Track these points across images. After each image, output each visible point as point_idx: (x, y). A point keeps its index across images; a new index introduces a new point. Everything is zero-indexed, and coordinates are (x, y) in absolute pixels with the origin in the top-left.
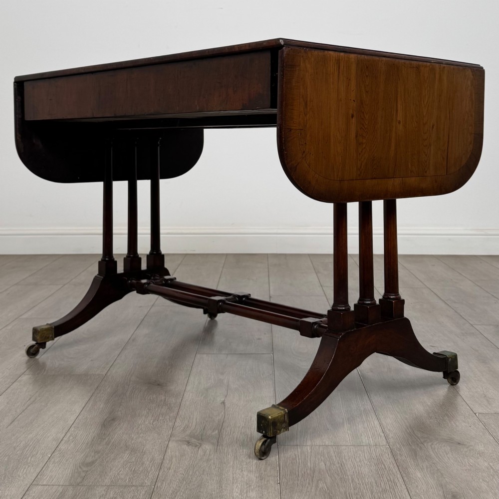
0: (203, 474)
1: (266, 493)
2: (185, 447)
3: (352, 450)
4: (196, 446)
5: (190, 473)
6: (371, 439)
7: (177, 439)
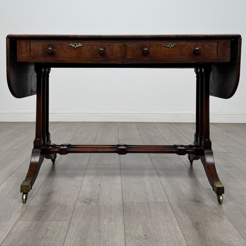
0: (91, 215)
1: (118, 223)
2: (84, 204)
3: (154, 204)
4: (88, 203)
5: (86, 215)
6: (162, 200)
7: (80, 200)
